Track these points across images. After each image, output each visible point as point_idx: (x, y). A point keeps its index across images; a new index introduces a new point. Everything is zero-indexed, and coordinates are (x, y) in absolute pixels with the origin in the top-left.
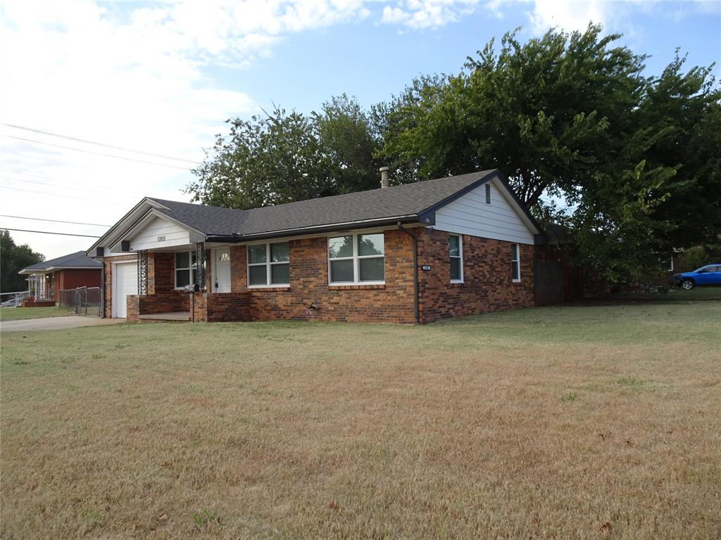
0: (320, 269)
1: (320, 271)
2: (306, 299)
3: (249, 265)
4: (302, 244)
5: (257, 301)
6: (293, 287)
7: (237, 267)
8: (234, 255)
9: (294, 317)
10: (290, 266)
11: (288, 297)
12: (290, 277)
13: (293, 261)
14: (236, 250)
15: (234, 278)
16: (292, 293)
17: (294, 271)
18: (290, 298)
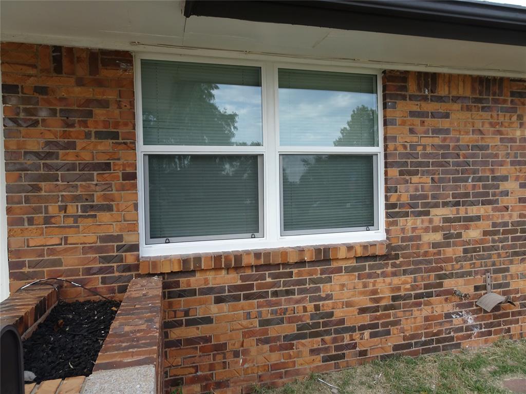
0: (505, 178)
1: (504, 186)
2: (451, 276)
3: (143, 149)
4: (443, 91)
5: (214, 310)
6: (404, 239)
7: (66, 157)
8: (42, 90)
9: (409, 346)
10: (386, 165)
11: (378, 276)
12: (388, 206)
13: (405, 147)
14: (58, 70)
15: (37, 210)
16: (398, 262)
17: (407, 182)
18: (388, 280)
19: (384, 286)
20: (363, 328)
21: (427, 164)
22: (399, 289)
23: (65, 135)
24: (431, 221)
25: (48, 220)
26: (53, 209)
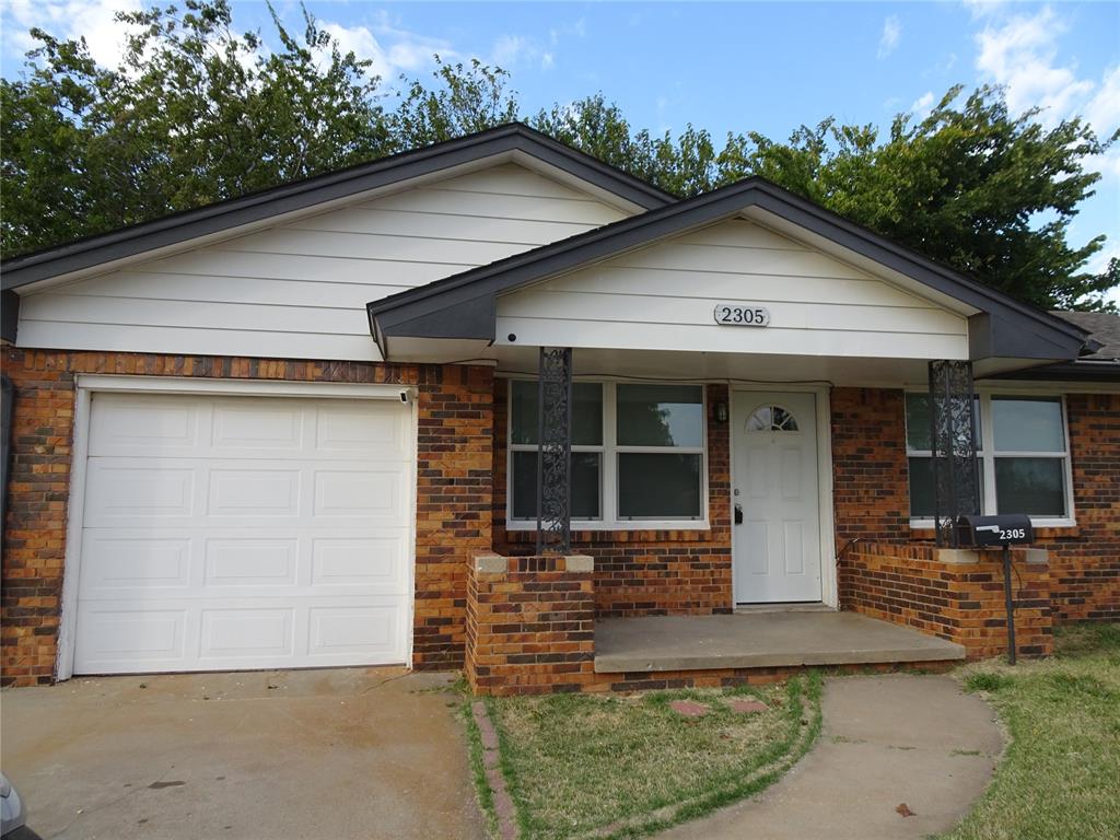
3: (908, 454)
4: (1115, 408)
6: (1091, 526)
7: (868, 459)
8: (854, 416)
9: (1101, 615)
10: (1074, 467)
11: (1072, 554)
12: (1076, 499)
13: (1088, 452)
14: (864, 403)
15: (853, 493)
16: (1088, 544)
17: (1090, 480)
18: (1081, 558)
19: (1078, 563)
20: (1063, 595)
21: (1107, 466)
22: (1089, 567)
23: (868, 443)
24: (1112, 513)
25: (859, 500)
26: (862, 493)
